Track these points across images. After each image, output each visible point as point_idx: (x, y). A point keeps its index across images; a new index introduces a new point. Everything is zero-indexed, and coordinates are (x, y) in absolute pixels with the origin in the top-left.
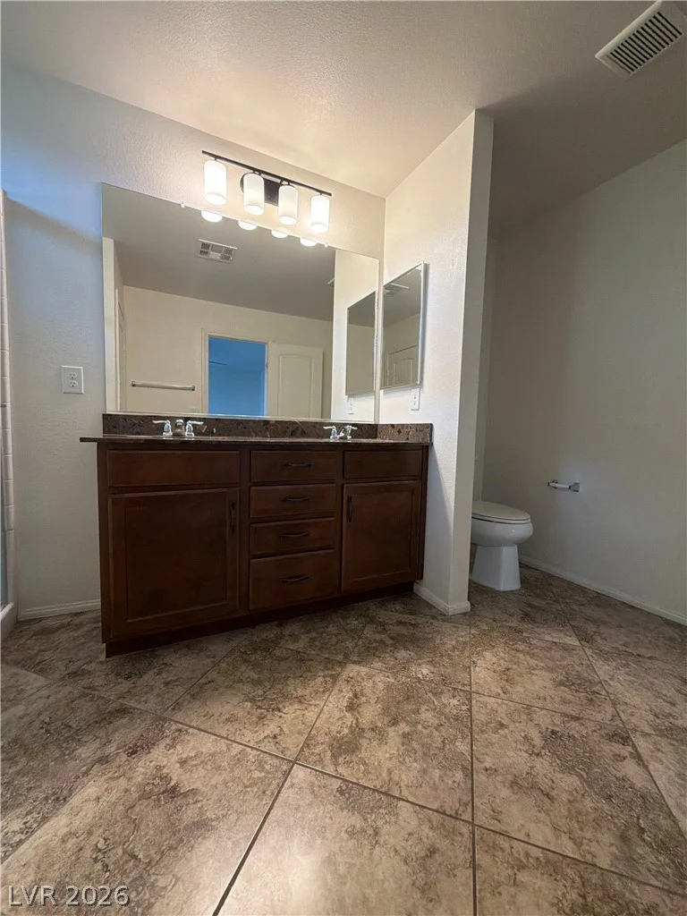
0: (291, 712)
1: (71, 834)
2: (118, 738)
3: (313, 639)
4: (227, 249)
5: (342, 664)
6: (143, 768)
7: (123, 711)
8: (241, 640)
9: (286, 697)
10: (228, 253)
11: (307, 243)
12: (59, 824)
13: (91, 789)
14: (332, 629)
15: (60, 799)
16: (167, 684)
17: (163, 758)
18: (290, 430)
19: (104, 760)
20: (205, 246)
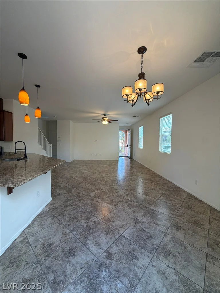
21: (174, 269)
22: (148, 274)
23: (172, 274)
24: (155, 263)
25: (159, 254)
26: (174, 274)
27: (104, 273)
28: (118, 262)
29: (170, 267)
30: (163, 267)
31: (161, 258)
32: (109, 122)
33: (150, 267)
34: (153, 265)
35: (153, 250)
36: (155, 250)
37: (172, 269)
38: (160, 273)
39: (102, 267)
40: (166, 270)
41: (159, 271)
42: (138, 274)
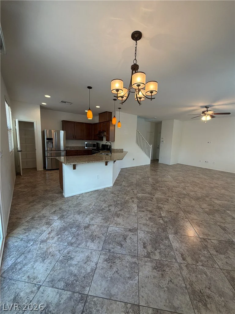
21: (96, 268)
22: (84, 251)
23: (90, 267)
24: (94, 253)
25: (105, 254)
26: (91, 268)
27: (74, 229)
28: (84, 232)
29: (96, 264)
30: (95, 259)
31: (102, 257)
32: (212, 117)
33: (90, 251)
34: (92, 252)
35: (106, 250)
36: (108, 251)
37: (95, 266)
38: (88, 258)
39: (77, 227)
40: (92, 262)
41: (89, 257)
42: (80, 245)
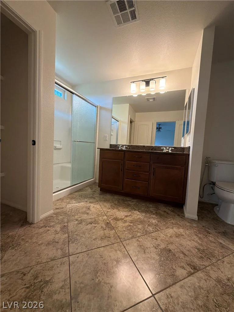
0: (115, 210)
1: (77, 206)
2: (90, 200)
3: (136, 204)
4: (153, 98)
5: (135, 210)
6: (89, 205)
7: (94, 198)
8: (122, 198)
9: (117, 208)
10: (154, 99)
11: (162, 92)
12: (77, 204)
13: (82, 203)
14: (143, 204)
15: (79, 203)
16: (103, 198)
17: (92, 205)
18: (151, 148)
19: (86, 202)
20: (148, 99)
